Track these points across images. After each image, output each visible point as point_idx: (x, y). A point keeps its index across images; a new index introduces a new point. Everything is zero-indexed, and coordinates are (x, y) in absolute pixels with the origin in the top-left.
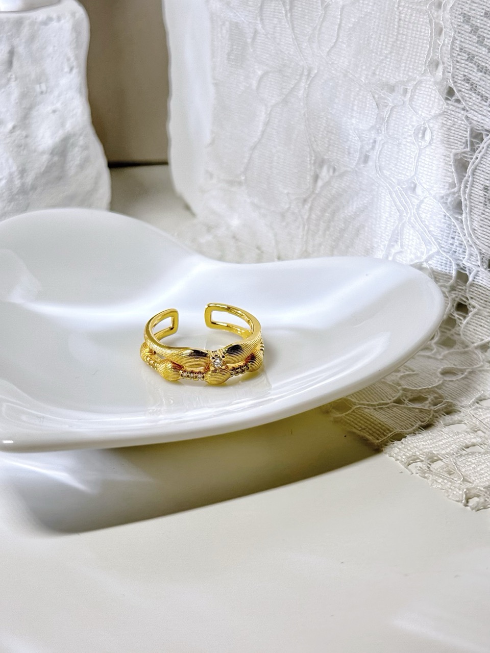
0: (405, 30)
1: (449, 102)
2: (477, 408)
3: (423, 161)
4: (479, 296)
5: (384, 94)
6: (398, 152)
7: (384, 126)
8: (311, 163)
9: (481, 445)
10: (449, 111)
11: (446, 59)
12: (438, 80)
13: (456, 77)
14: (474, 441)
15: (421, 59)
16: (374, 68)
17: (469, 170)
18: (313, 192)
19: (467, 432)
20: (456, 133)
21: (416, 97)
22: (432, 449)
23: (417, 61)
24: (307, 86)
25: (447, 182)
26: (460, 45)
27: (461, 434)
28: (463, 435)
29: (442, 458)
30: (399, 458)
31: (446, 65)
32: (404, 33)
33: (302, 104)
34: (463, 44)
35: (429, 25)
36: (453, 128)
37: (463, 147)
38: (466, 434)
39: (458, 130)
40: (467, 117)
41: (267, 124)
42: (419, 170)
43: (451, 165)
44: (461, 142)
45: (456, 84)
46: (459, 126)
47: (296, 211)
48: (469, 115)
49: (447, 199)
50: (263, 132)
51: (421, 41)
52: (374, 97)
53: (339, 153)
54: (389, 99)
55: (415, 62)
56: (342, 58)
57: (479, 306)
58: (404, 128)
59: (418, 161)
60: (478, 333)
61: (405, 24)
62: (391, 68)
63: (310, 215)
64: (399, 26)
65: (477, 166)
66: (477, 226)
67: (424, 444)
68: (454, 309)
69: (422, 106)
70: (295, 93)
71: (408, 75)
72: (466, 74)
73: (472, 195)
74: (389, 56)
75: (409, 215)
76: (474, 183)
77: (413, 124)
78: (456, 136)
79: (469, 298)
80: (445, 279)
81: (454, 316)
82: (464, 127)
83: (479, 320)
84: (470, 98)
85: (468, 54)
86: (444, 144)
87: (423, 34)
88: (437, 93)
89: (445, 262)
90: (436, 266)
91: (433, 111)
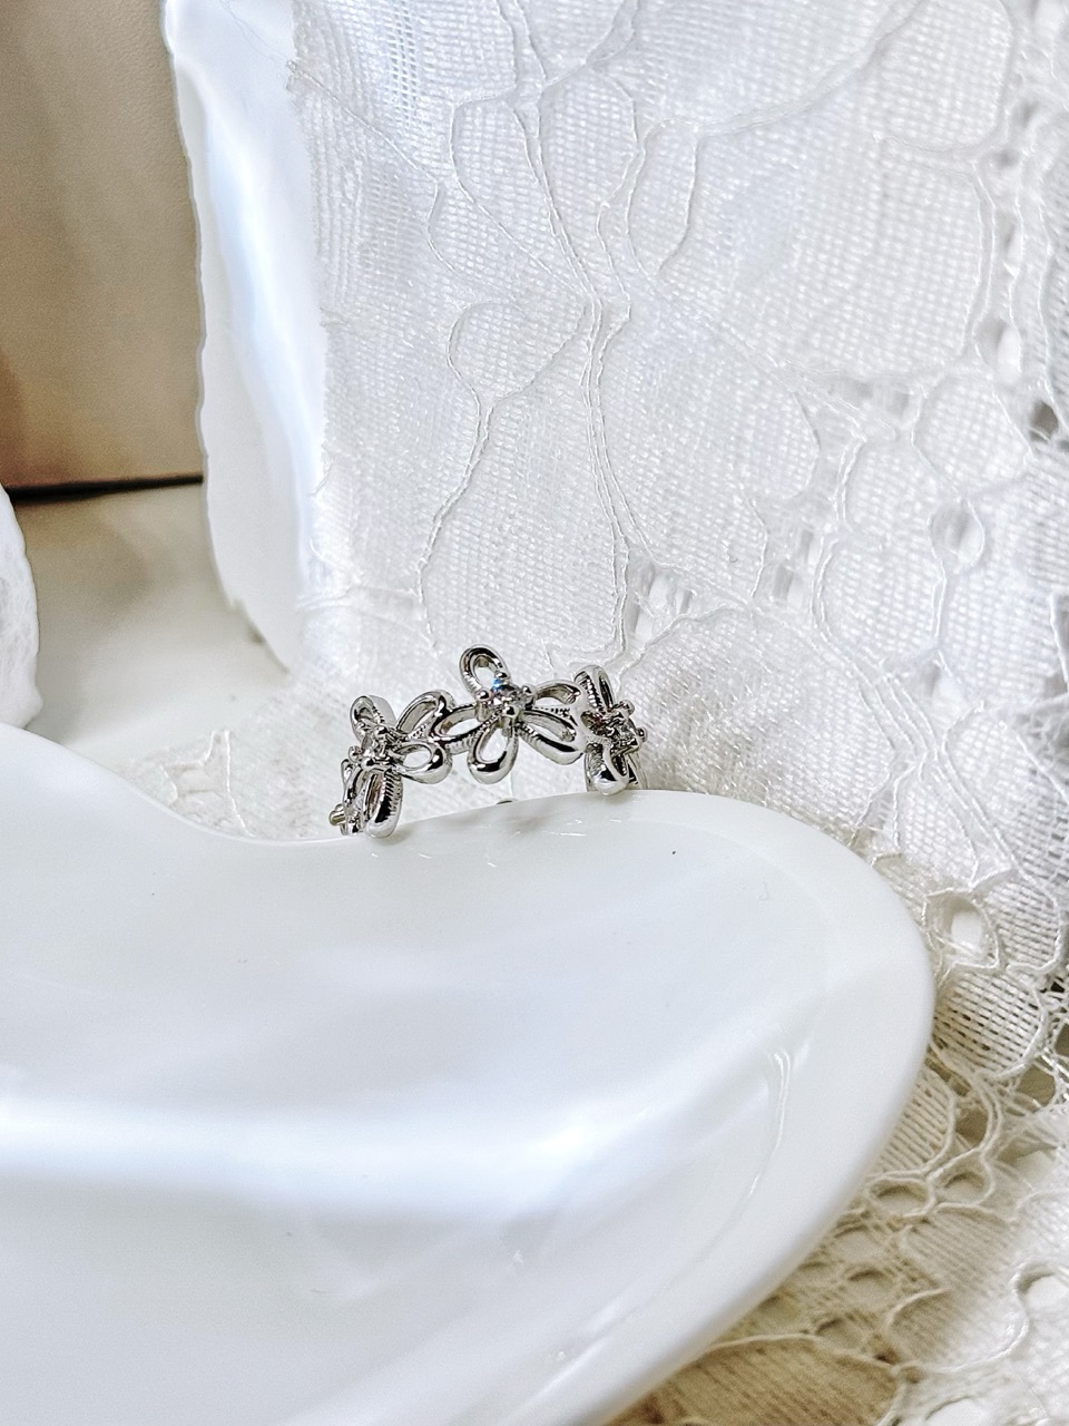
0: (903, 227)
1: (1041, 447)
3: (962, 610)
5: (837, 406)
6: (882, 576)
7: (839, 496)
10: (1042, 474)
11: (1029, 321)
12: (1009, 381)
13: (1063, 377)
15: (956, 314)
16: (803, 328)
21: (936, 422)
23: (940, 320)
25: (1038, 676)
31: (1029, 339)
32: (900, 235)
35: (979, 218)
36: (1055, 525)
41: (483, 449)
42: (950, 633)
43: (1049, 628)
45: (1062, 395)
49: (1038, 724)
51: (954, 263)
52: (805, 411)
54: (854, 421)
55: (935, 323)
58: (898, 508)
59: (946, 608)
61: (904, 212)
62: (857, 331)
64: (883, 215)
68: (1052, 1046)
69: (956, 451)
71: (914, 359)
74: (851, 298)
77: (931, 500)
80: (1031, 952)
81: (1051, 1068)
86: (1025, 568)
87: (958, 242)
88: (1006, 418)
89: (1033, 903)
90: (1008, 914)
91: (992, 470)
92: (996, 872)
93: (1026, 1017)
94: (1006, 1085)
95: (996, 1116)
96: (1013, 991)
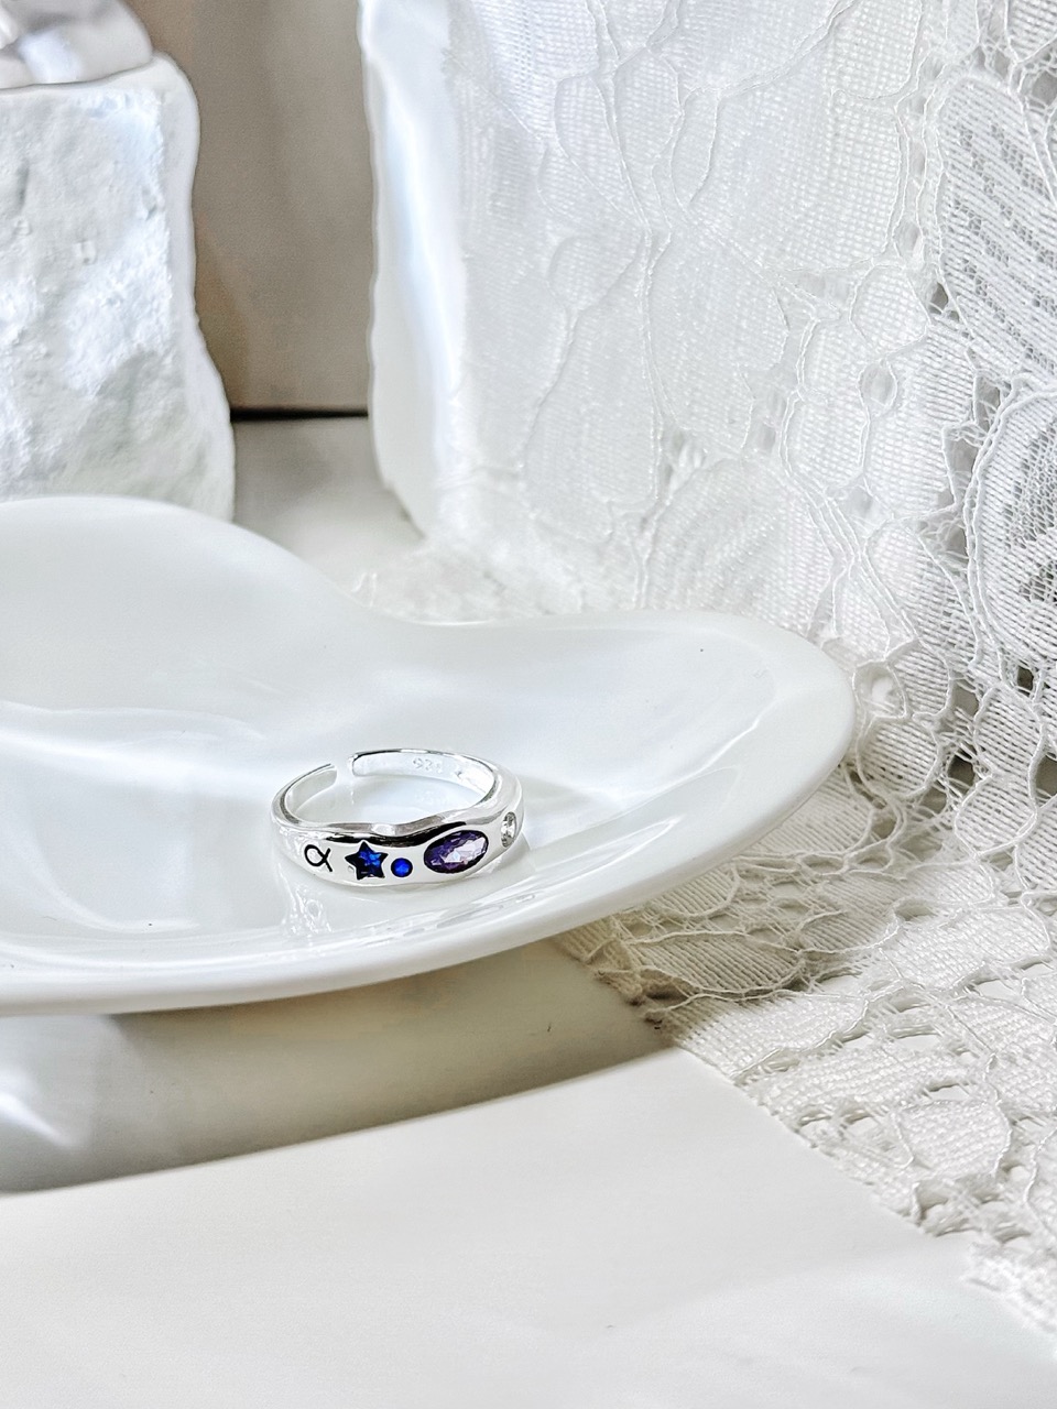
0: (848, 158)
1: (937, 318)
2: (966, 1000)
3: (881, 445)
4: (997, 746)
5: (801, 296)
6: (828, 423)
7: (800, 365)
8: (655, 440)
9: (967, 1084)
10: (936, 337)
11: (930, 223)
12: (916, 269)
13: (950, 263)
14: (950, 1074)
15: (881, 221)
16: (781, 240)
17: (977, 470)
18: (659, 503)
19: (936, 1053)
20: (951, 385)
21: (867, 304)
22: (855, 1092)
23: (871, 226)
24: (650, 272)
25: (934, 492)
26: (956, 194)
27: (924, 1056)
28: (929, 1060)
29: (872, 1113)
30: (781, 1109)
31: (930, 238)
32: (845, 164)
33: (640, 311)
34: (961, 193)
35: (897, 149)
36: (945, 375)
37: (965, 416)
38: (934, 1057)
39: (954, 379)
40: (971, 353)
41: (569, 351)
42: (872, 463)
43: (941, 454)
44: (961, 405)
45: (950, 278)
46: (957, 370)
47: (626, 543)
48: (975, 348)
49: (934, 528)
50: (562, 368)
51: (880, 182)
52: (780, 301)
53: (712, 420)
54: (812, 306)
55: (868, 229)
56: (721, 215)
57: (996, 768)
58: (841, 371)
59: (869, 444)
60: (990, 826)
61: (849, 146)
62: (816, 239)
63: (654, 551)
64: (835, 149)
65: (991, 460)
66: (994, 591)
67: (837, 1078)
68: (945, 773)
69: (879, 324)
70: (628, 287)
71: (853, 257)
72: (968, 258)
73: (985, 521)
74: (813, 214)
75: (853, 561)
76: (988, 496)
77: (862, 362)
78: (951, 391)
79: (977, 748)
80: (930, 703)
81: (944, 787)
82: (965, 373)
83: (995, 798)
84: (977, 311)
85: (971, 215)
86: (925, 410)
87: (884, 167)
88: (914, 298)
89: (931, 665)
90: (912, 675)
91: (903, 336)
92: (903, 644)
93: (927, 752)
94: (912, 801)
95: (902, 820)
96: (918, 734)
